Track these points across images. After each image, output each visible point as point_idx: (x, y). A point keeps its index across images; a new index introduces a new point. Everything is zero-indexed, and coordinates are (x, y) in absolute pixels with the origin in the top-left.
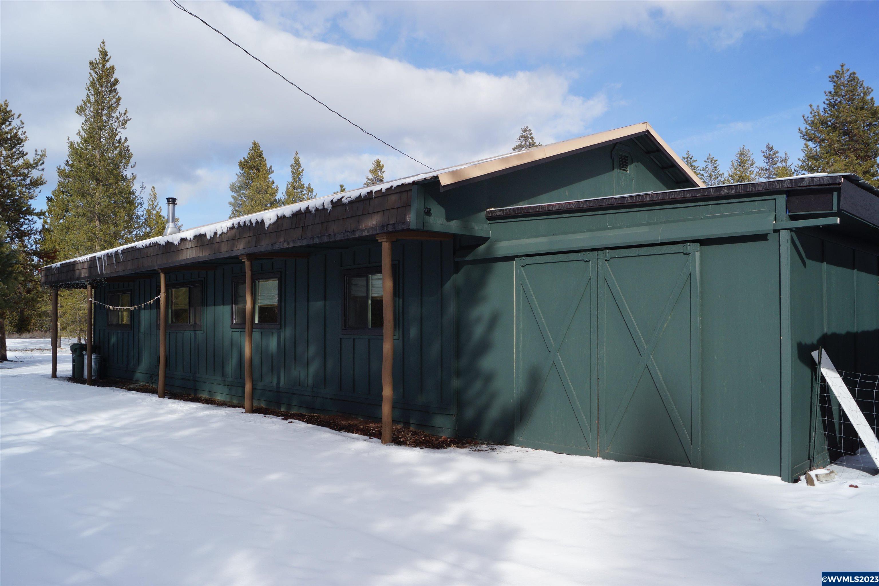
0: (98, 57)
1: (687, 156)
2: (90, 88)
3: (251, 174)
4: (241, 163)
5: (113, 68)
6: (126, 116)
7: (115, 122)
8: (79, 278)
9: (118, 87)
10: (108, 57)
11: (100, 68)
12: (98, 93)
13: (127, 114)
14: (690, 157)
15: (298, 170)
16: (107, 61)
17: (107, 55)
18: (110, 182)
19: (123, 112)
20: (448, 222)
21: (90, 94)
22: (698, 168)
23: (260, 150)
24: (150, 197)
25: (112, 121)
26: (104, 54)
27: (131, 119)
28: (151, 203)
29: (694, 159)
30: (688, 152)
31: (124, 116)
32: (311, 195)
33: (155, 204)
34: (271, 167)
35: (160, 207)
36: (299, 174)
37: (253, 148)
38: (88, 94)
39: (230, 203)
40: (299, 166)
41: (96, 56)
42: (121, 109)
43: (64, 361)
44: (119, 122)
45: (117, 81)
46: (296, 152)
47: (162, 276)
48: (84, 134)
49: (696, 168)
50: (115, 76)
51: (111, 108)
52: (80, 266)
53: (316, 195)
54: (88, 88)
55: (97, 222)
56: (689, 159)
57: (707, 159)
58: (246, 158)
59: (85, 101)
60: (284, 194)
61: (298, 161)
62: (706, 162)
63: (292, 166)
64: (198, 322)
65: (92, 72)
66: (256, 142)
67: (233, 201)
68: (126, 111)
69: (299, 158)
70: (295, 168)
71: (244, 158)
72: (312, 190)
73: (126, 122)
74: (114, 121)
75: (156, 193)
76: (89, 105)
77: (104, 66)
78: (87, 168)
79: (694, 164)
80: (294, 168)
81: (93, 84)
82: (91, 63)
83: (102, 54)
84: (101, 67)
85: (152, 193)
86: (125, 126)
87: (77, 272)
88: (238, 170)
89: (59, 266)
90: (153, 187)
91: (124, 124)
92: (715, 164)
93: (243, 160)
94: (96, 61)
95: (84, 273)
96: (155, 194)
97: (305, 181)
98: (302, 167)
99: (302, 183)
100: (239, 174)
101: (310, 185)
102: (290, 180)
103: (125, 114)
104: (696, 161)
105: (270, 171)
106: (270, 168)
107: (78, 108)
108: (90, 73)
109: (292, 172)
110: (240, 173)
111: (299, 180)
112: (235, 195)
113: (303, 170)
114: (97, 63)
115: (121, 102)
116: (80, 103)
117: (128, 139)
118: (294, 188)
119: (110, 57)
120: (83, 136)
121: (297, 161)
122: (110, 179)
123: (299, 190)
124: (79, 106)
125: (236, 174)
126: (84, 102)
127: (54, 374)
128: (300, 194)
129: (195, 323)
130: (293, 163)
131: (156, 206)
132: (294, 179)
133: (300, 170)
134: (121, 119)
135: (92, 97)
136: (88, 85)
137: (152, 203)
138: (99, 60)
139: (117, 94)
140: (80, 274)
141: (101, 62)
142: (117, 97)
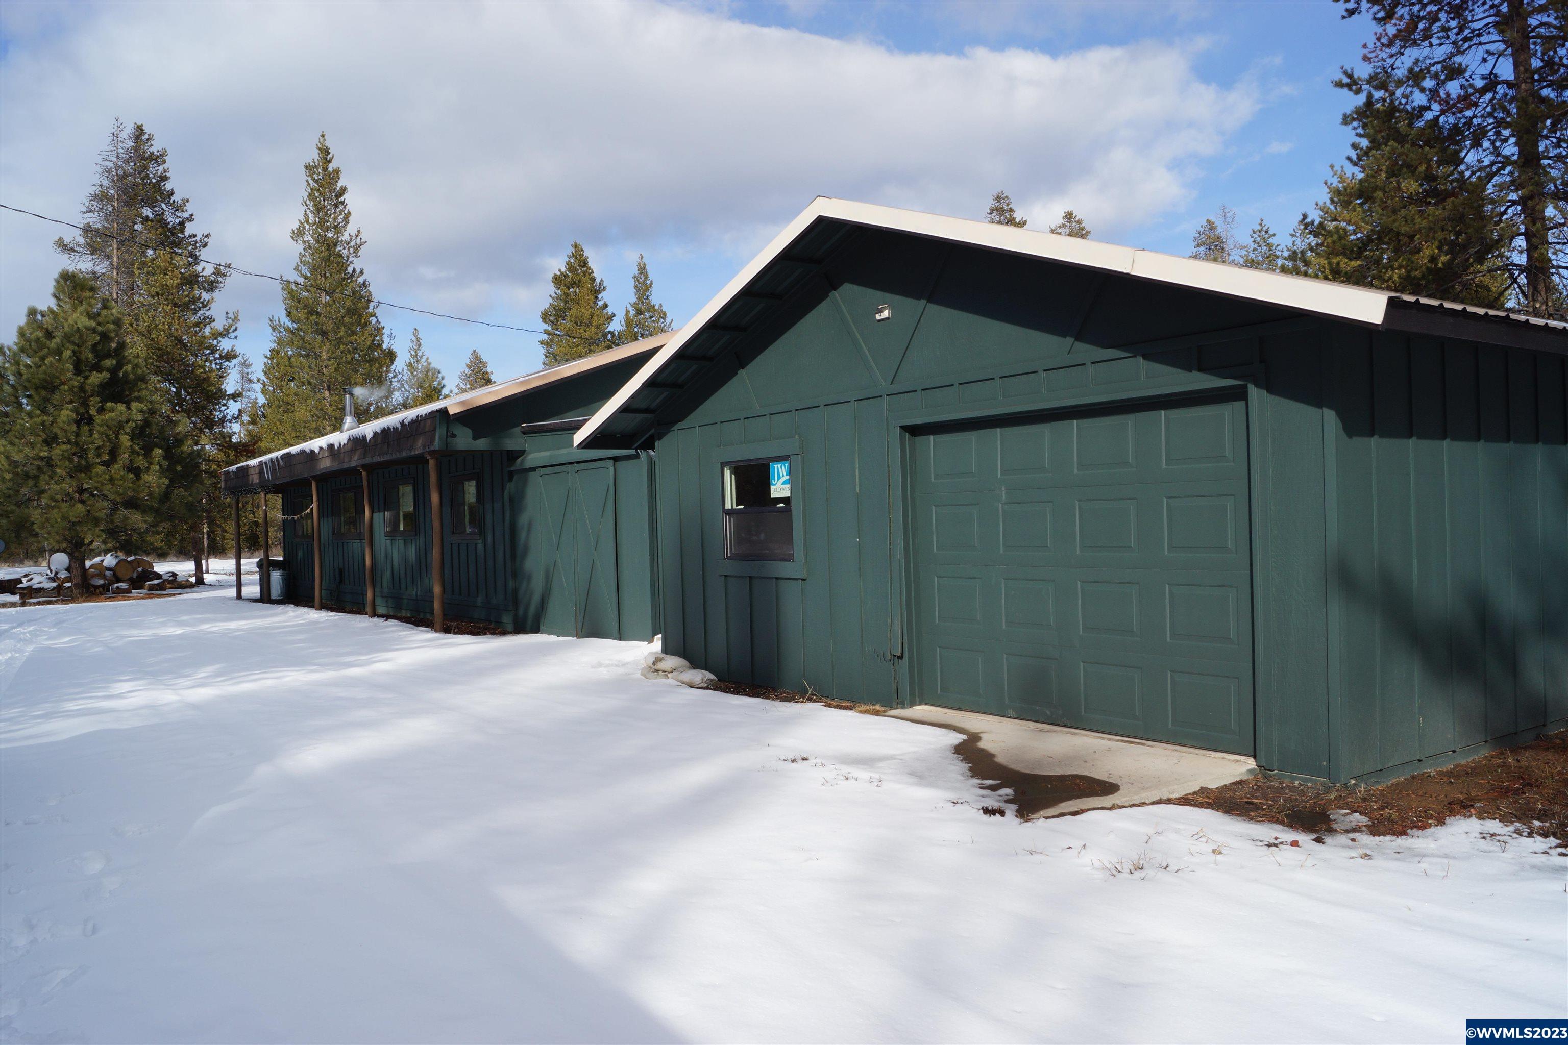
0: (317, 157)
1: (1259, 228)
2: (308, 202)
3: (570, 295)
4: (556, 279)
5: (337, 171)
6: (359, 239)
7: (344, 249)
8: (252, 485)
9: (346, 197)
10: (330, 156)
11: (319, 173)
12: (319, 209)
13: (361, 236)
14: (1264, 229)
15: (644, 283)
16: (330, 161)
17: (329, 153)
18: (339, 336)
19: (354, 233)
20: (475, 440)
21: (308, 211)
22: (1279, 248)
23: (583, 255)
24: (411, 344)
25: (341, 247)
26: (325, 152)
27: (366, 242)
28: (413, 353)
29: (1271, 232)
30: (1262, 221)
31: (356, 238)
32: (663, 322)
33: (420, 354)
34: (602, 280)
35: (428, 359)
36: (647, 290)
37: (573, 254)
38: (306, 211)
39: (542, 343)
40: (646, 277)
41: (313, 156)
42: (351, 229)
43: (251, 583)
44: (349, 249)
45: (343, 190)
46: (641, 255)
47: (314, 484)
48: (305, 271)
49: (1274, 248)
50: (341, 183)
51: (338, 229)
52: (252, 471)
53: (672, 322)
54: (305, 202)
55: (327, 393)
56: (1263, 233)
57: (1295, 231)
58: (563, 270)
59: (303, 221)
60: (623, 323)
61: (644, 269)
62: (1292, 235)
63: (634, 277)
64: (362, 531)
65: (309, 179)
66: (578, 243)
67: (545, 337)
68: (359, 231)
69: (644, 264)
70: (640, 280)
71: (560, 270)
72: (665, 314)
73: (359, 247)
74: (342, 248)
75: (419, 338)
76: (307, 227)
77: (325, 170)
78: (308, 319)
79: (1270, 241)
80: (638, 281)
81: (311, 196)
82: (306, 167)
83: (321, 152)
84: (321, 172)
85: (414, 339)
86: (357, 254)
87: (250, 477)
88: (552, 289)
89: (235, 469)
90: (416, 329)
91: (357, 249)
92: (1307, 239)
93: (558, 273)
94: (315, 163)
95: (255, 479)
96: (418, 340)
97: (655, 299)
98: (651, 277)
99: (652, 304)
100: (554, 295)
101: (661, 306)
102: (634, 299)
103: (357, 236)
104: (1274, 235)
105: (600, 288)
106: (600, 284)
107: (293, 231)
108: (307, 181)
109: (636, 287)
110: (556, 294)
111: (647, 298)
112: (550, 328)
113: (651, 283)
114: (316, 166)
115: (351, 219)
116: (296, 225)
117: (364, 271)
118: (639, 312)
119: (333, 156)
120: (302, 272)
121: (642, 269)
122: (339, 332)
123: (647, 315)
124: (295, 229)
125: (551, 296)
126: (301, 223)
127: (239, 596)
128: (649, 321)
129: (360, 532)
130: (637, 272)
131: (421, 357)
132: (639, 298)
133: (648, 282)
134: (352, 244)
135: (311, 216)
136: (306, 198)
137: (416, 352)
138: (318, 161)
139: (345, 207)
140: (253, 481)
141: (321, 164)
142: (346, 212)
